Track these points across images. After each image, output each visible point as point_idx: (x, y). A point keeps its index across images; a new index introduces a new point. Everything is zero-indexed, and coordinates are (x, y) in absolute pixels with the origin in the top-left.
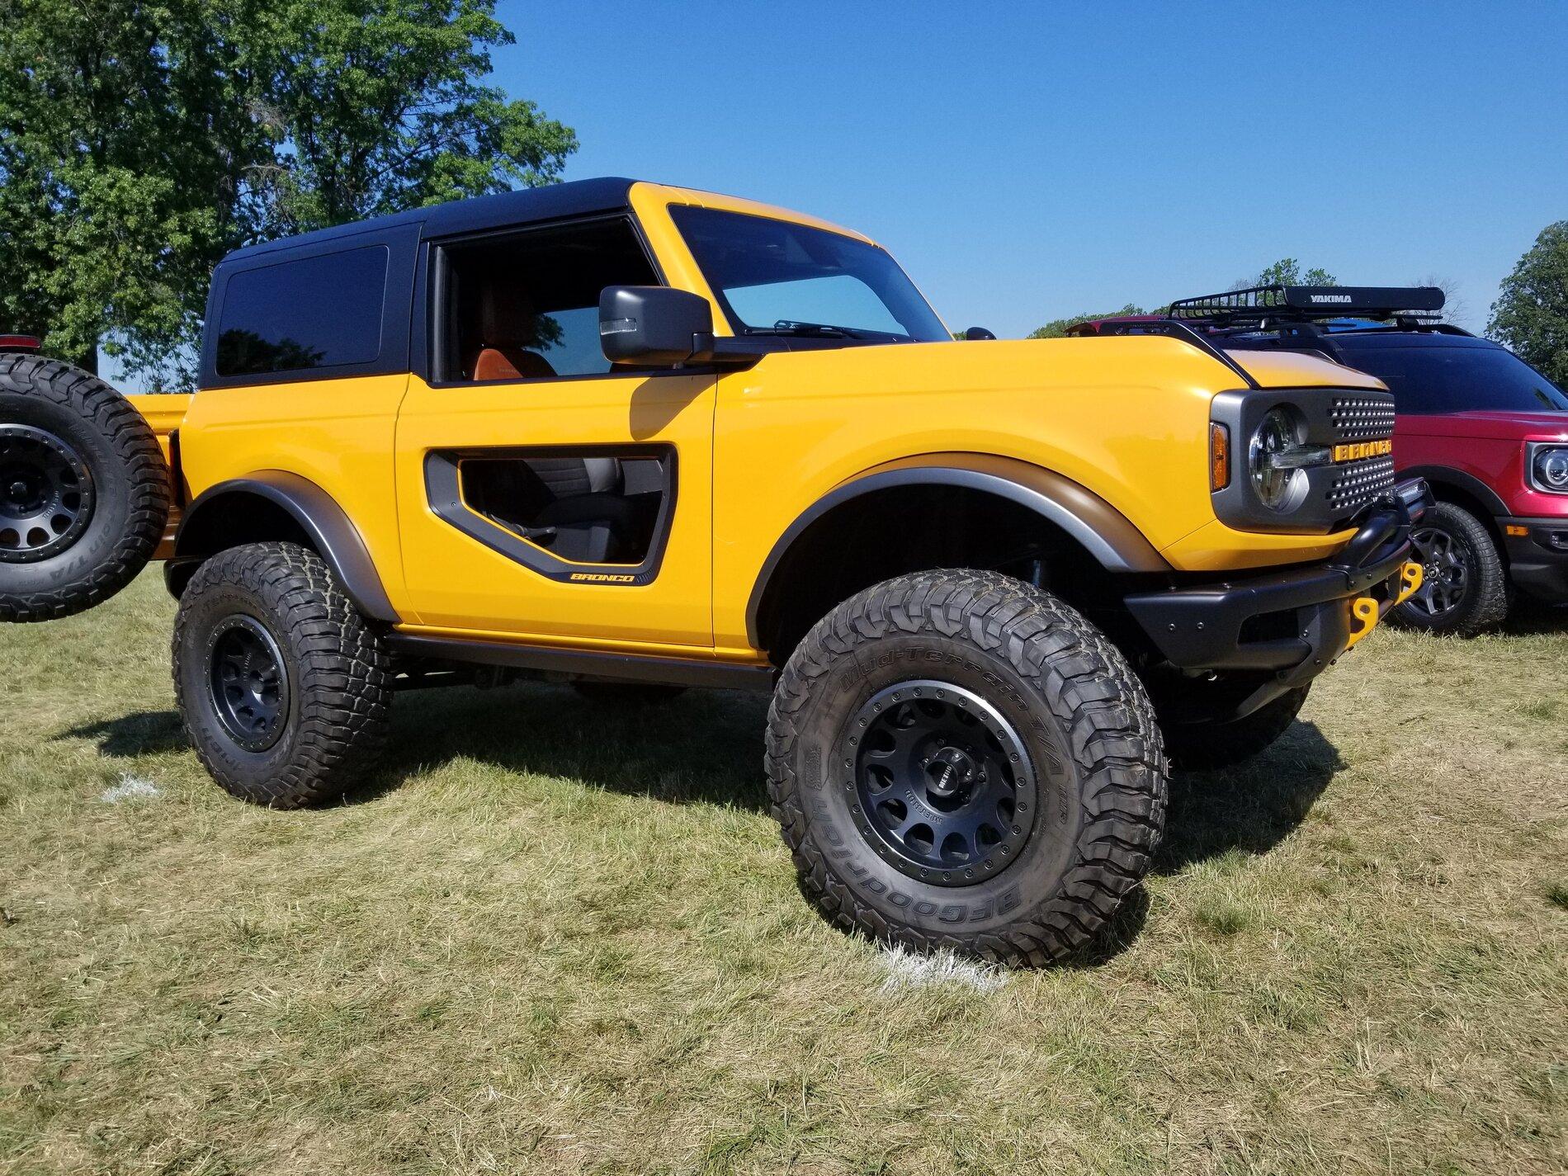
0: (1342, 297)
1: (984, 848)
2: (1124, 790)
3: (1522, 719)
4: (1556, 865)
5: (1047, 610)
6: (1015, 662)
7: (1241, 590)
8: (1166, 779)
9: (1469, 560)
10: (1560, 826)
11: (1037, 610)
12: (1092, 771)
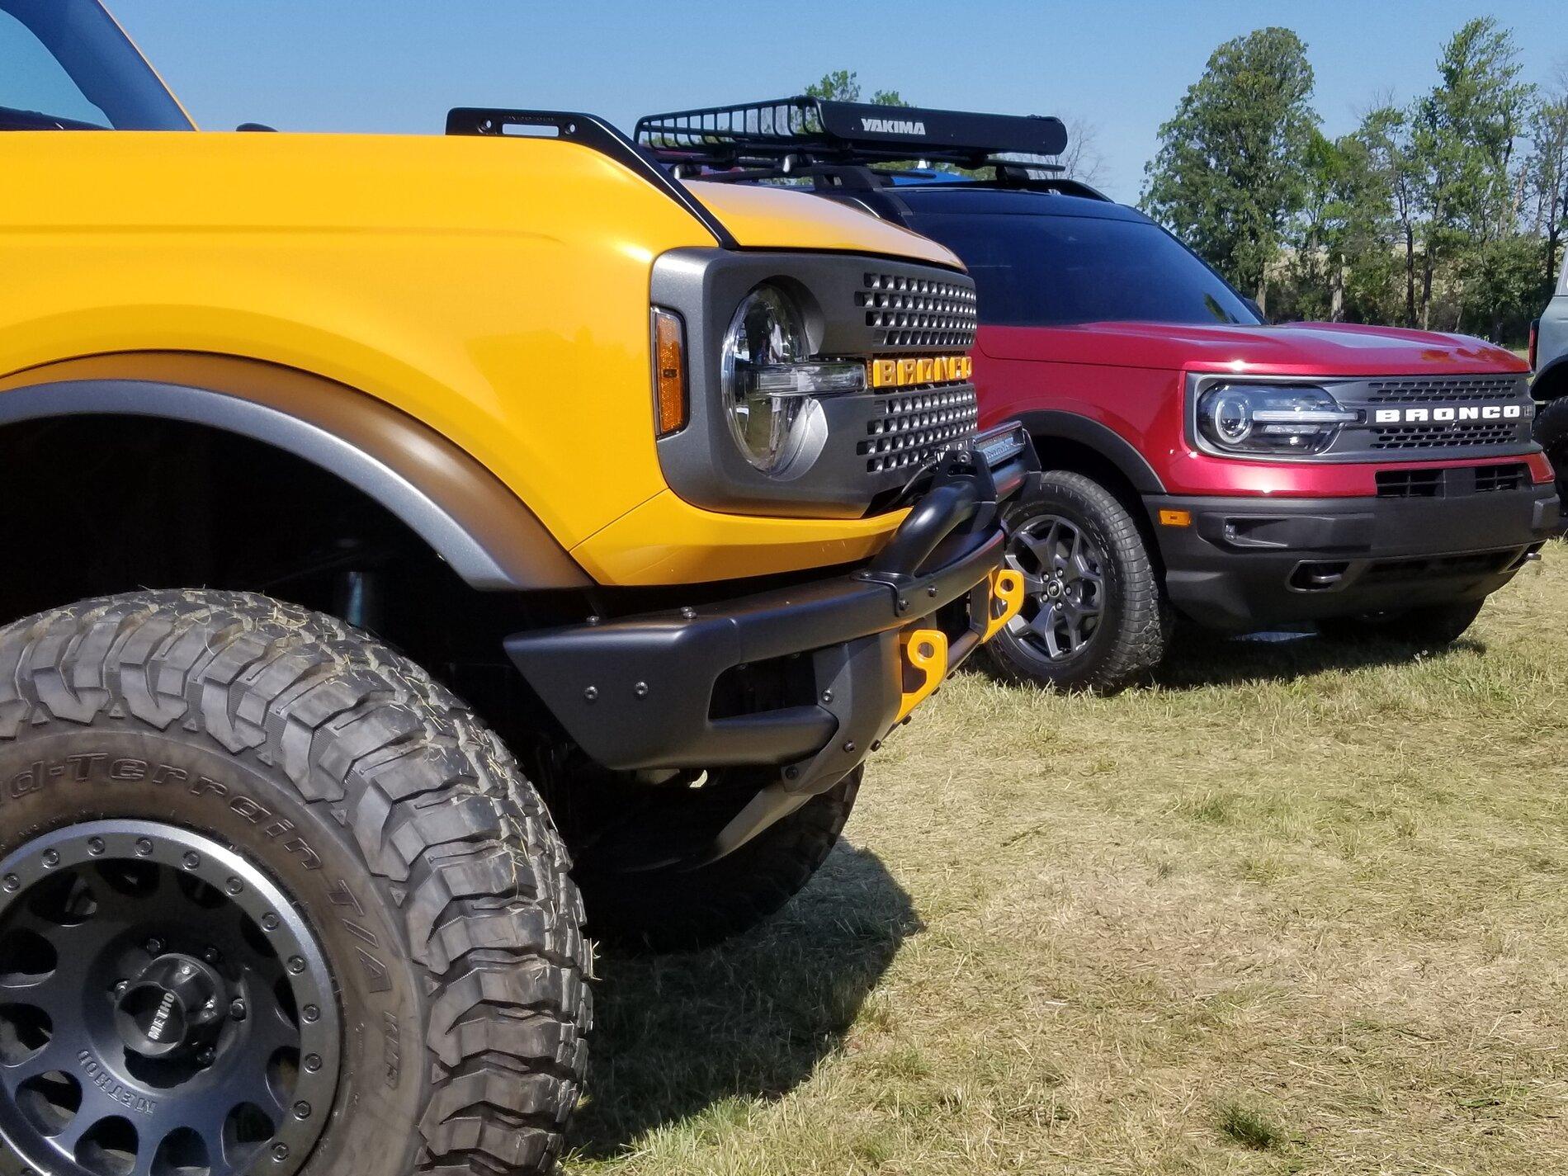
0: (910, 124)
1: (242, 1151)
2: (506, 1012)
3: (1182, 825)
4: (1234, 1070)
5: (360, 668)
6: (293, 774)
7: (713, 620)
8: (586, 979)
9: (1106, 566)
10: (1238, 1003)
11: (339, 668)
12: (445, 979)
